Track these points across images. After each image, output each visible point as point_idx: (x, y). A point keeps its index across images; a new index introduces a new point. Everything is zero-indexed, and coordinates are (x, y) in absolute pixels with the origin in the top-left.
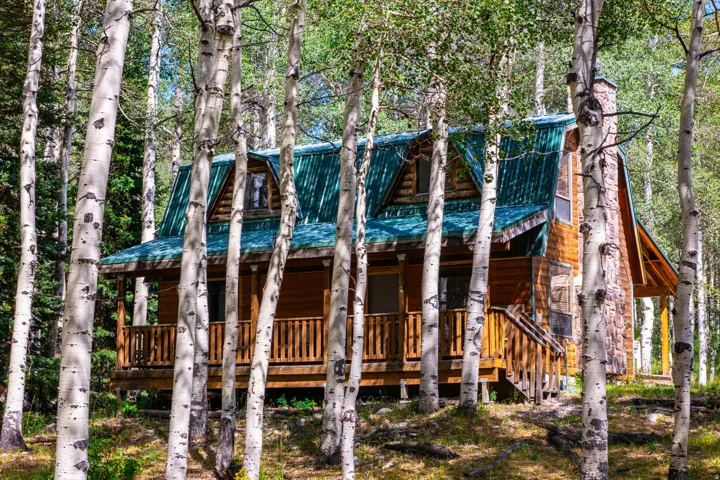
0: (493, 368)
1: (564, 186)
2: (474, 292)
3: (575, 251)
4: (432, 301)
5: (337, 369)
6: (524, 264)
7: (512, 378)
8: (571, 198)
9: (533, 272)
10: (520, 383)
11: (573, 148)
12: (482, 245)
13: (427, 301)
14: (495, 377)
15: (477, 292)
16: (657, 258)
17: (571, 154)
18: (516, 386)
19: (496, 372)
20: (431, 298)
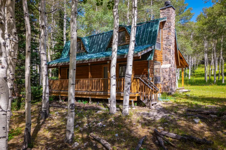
0: (135, 97)
1: (159, 40)
2: (127, 74)
3: (162, 58)
4: (114, 77)
5: (71, 107)
6: (146, 63)
7: (142, 99)
8: (161, 43)
9: (149, 65)
10: (144, 101)
11: (161, 28)
12: (130, 58)
13: (112, 77)
14: (136, 99)
15: (128, 74)
16: (182, 59)
17: (161, 30)
18: (143, 101)
19: (136, 98)
20: (113, 76)
